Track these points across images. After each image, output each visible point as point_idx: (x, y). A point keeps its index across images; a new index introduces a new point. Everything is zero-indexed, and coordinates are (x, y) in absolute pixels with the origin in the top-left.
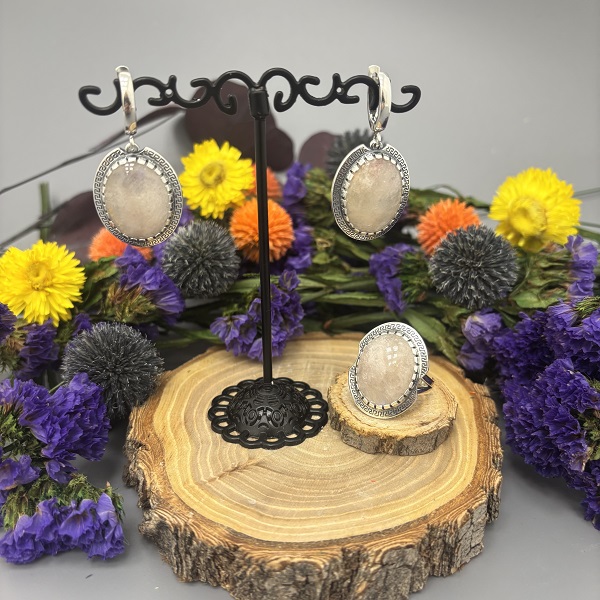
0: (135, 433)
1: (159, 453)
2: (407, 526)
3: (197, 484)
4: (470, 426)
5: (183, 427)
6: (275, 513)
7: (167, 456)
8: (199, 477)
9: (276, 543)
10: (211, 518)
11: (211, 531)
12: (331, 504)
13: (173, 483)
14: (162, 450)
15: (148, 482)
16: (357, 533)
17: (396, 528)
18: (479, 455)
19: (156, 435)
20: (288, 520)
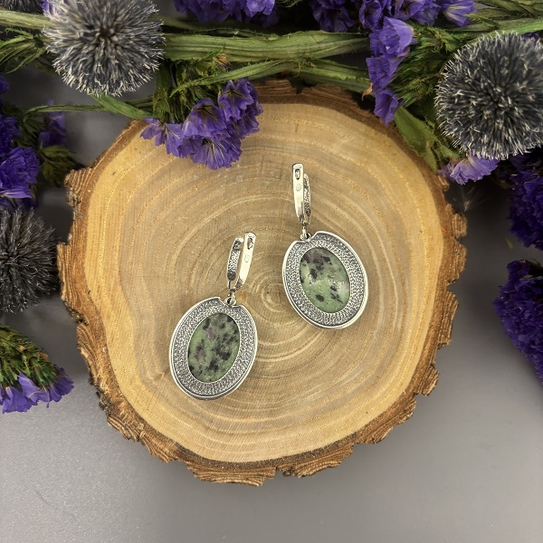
0: (67, 294)
1: (99, 332)
2: (336, 445)
3: (143, 382)
4: (429, 298)
5: (120, 288)
6: (220, 424)
7: (108, 337)
8: (145, 373)
9: (220, 463)
10: (160, 429)
11: (162, 446)
12: (271, 414)
13: (120, 380)
14: (102, 328)
15: (95, 377)
16: (292, 452)
17: (326, 447)
18: (425, 346)
19: (92, 302)
20: (231, 435)
